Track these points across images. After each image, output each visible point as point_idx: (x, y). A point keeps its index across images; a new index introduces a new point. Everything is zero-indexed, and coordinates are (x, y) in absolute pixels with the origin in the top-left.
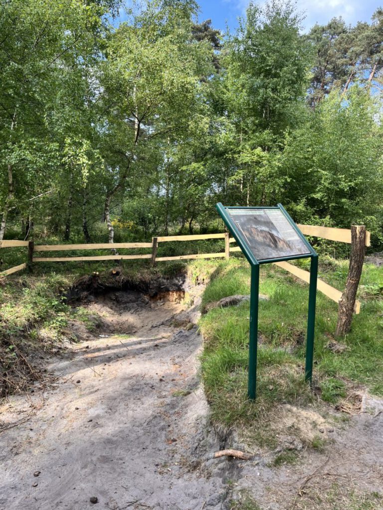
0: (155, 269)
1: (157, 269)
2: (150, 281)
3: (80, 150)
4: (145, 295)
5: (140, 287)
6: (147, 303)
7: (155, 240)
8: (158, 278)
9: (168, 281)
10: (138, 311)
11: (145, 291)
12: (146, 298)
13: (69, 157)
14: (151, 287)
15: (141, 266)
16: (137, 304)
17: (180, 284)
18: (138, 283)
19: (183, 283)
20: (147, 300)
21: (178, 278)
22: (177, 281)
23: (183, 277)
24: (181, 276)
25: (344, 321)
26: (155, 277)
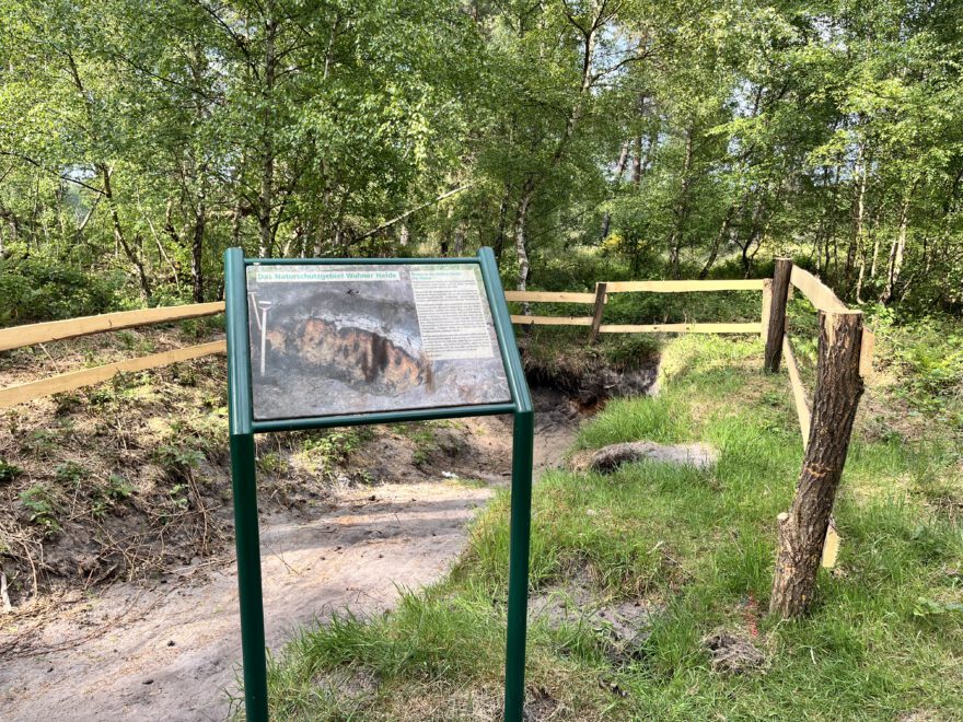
0: (595, 349)
1: (601, 349)
2: (581, 374)
3: (415, 105)
4: (570, 399)
5: (560, 384)
6: (573, 417)
7: (602, 287)
8: (602, 368)
9: (622, 376)
10: (550, 431)
11: (571, 391)
12: (573, 407)
13: (393, 123)
14: (583, 385)
15: (571, 340)
16: (552, 417)
17: (645, 384)
18: (554, 374)
19: (652, 383)
20: (573, 410)
21: (642, 372)
22: (638, 378)
23: (652, 371)
24: (649, 368)
25: (787, 578)
26: (593, 365)
